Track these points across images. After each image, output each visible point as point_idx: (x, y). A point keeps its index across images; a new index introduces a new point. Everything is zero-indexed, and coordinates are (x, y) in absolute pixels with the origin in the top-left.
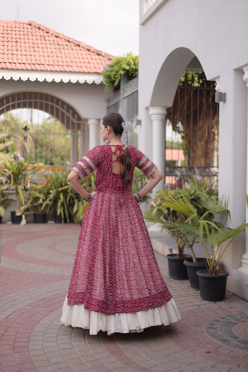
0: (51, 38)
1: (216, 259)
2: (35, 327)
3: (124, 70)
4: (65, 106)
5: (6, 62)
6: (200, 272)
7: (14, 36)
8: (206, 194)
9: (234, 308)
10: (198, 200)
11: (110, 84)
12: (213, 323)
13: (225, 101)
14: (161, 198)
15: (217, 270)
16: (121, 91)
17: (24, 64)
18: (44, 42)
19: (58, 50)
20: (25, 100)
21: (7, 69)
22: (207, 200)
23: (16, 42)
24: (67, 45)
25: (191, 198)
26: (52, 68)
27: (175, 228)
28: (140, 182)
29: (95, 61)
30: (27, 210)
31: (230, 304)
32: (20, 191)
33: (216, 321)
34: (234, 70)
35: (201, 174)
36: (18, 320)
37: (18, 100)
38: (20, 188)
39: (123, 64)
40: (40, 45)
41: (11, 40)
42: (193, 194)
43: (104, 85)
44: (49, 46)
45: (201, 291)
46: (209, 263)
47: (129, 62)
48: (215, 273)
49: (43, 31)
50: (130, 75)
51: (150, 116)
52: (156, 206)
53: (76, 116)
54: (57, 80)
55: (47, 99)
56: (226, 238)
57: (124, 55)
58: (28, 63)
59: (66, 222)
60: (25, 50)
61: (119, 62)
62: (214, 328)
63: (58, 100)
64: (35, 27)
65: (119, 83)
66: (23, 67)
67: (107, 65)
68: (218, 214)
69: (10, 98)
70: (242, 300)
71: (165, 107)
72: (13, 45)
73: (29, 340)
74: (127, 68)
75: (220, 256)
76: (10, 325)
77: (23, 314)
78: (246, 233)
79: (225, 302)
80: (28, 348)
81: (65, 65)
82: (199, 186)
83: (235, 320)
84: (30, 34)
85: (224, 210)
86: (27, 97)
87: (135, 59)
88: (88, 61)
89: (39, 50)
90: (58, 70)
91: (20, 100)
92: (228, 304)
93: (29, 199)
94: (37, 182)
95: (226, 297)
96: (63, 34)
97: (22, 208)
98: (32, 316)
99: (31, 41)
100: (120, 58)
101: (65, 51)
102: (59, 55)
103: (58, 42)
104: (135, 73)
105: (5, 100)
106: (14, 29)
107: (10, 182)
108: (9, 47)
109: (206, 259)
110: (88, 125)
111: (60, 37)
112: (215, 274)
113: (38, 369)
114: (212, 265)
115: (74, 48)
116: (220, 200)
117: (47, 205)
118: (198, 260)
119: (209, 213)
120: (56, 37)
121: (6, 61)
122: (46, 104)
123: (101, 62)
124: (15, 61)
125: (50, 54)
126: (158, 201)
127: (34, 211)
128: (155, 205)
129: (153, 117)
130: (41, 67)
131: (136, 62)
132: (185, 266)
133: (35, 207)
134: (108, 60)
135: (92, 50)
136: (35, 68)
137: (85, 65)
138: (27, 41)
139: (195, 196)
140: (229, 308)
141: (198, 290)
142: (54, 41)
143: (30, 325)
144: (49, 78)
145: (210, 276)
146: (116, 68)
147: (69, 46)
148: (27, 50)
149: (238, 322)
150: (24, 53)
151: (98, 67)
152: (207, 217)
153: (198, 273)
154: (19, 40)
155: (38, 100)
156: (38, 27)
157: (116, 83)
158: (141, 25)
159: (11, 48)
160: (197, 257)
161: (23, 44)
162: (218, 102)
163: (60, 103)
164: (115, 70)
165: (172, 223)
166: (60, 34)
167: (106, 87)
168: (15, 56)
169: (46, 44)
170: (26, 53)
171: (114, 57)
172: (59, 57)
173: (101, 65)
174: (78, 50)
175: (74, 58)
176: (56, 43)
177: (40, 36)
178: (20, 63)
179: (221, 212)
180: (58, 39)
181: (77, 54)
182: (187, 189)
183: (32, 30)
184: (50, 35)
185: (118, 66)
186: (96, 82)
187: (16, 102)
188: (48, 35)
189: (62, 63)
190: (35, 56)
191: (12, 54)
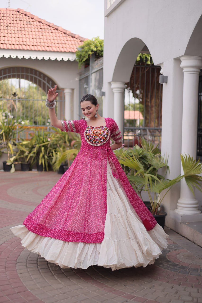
0: (35, 23)
1: (158, 202)
2: (21, 252)
3: (92, 51)
4: (46, 78)
7: (5, 21)
8: (151, 154)
9: (170, 239)
10: (145, 158)
13: (167, 83)
15: (159, 211)
16: (90, 68)
17: (14, 44)
18: (30, 26)
19: (40, 33)
20: (15, 74)
22: (153, 158)
23: (7, 26)
24: (48, 29)
25: (139, 157)
26: (36, 48)
29: (70, 42)
30: (16, 160)
32: (10, 146)
34: (174, 59)
36: (8, 247)
37: (8, 73)
38: (10, 143)
39: (92, 46)
40: (26, 29)
41: (3, 24)
42: (141, 153)
43: (77, 62)
44: (33, 30)
47: (96, 44)
49: (28, 17)
50: (97, 54)
51: (112, 89)
54: (40, 58)
55: (31, 73)
56: (165, 187)
57: (92, 39)
58: (16, 44)
59: (46, 170)
60: (14, 33)
61: (88, 44)
63: (40, 74)
64: (22, 13)
66: (13, 47)
67: (80, 47)
68: (161, 168)
69: (3, 71)
70: (177, 234)
71: (123, 82)
72: (5, 28)
73: (16, 262)
74: (95, 49)
75: (161, 200)
76: (3, 251)
77: (12, 243)
78: (180, 183)
80: (16, 268)
81: (46, 46)
82: (147, 146)
83: (169, 249)
84: (18, 19)
85: (164, 165)
86: (16, 71)
87: (101, 43)
88: (65, 42)
89: (25, 33)
90: (41, 50)
91: (10, 73)
93: (17, 152)
94: (23, 138)
96: (45, 20)
97: (12, 159)
98: (19, 245)
99: (19, 26)
101: (46, 34)
102: (41, 37)
103: (41, 27)
104: (101, 53)
106: (6, 15)
107: (3, 139)
108: (1, 30)
109: (150, 202)
110: (64, 93)
111: (42, 22)
112: (157, 214)
113: (23, 283)
114: (154, 207)
115: (53, 31)
116: (162, 157)
117: (31, 157)
119: (153, 168)
120: (39, 22)
122: (31, 76)
123: (75, 43)
124: (6, 42)
125: (34, 37)
127: (21, 162)
129: (114, 90)
130: (27, 47)
131: (102, 45)
133: (22, 158)
135: (68, 33)
136: (22, 48)
137: (62, 46)
138: (16, 25)
139: (142, 155)
142: (37, 25)
143: (17, 251)
144: (34, 56)
146: (86, 49)
147: (49, 30)
148: (16, 33)
149: (171, 250)
150: (13, 35)
151: (72, 47)
152: (152, 171)
154: (9, 25)
155: (24, 74)
156: (25, 13)
158: (106, 17)
159: (3, 31)
161: (13, 28)
162: (161, 83)
163: (42, 75)
164: (85, 51)
166: (42, 20)
167: (79, 64)
168: (6, 38)
169: (31, 28)
170: (15, 36)
171: (85, 39)
172: (41, 38)
173: (74, 46)
174: (57, 33)
175: (54, 40)
176: (39, 27)
177: (26, 21)
178: (10, 44)
179: (163, 167)
180: (40, 24)
181: (56, 36)
182: (137, 149)
183: (20, 16)
184: (34, 21)
185: (88, 47)
186: (70, 59)
187: (7, 75)
188: (33, 20)
189: (44, 44)
190: (22, 38)
191: (4, 36)
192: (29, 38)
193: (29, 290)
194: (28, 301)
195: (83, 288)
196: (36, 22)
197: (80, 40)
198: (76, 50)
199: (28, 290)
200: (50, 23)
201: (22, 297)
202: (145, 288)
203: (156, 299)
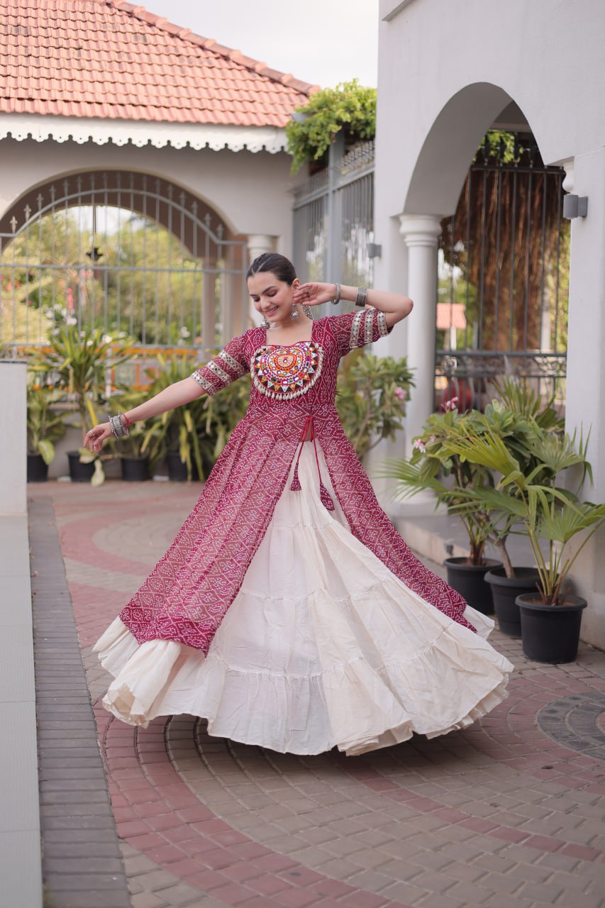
0: (160, 40)
1: (559, 571)
3: (339, 122)
4: (195, 206)
5: (57, 98)
6: (522, 599)
7: (72, 34)
8: (536, 425)
9: (598, 677)
10: (521, 439)
11: (303, 155)
12: (554, 708)
13: (584, 217)
14: (437, 434)
15: (560, 595)
16: (331, 173)
17: (100, 104)
18: (144, 49)
19: (178, 71)
20: (101, 191)
21: (61, 116)
22: (541, 439)
23: (76, 49)
24: (198, 57)
25: (505, 435)
26: (166, 115)
27: (466, 502)
28: (380, 391)
29: (265, 96)
30: (106, 449)
31: (589, 669)
32: (90, 406)
33: (561, 704)
35: (517, 373)
37: (82, 190)
38: (90, 397)
39: (338, 109)
40: (135, 57)
41: (64, 43)
42: (510, 425)
43: (291, 157)
44: (156, 59)
45: (523, 642)
46: (545, 580)
47: (350, 103)
48: (557, 600)
49: (139, 20)
50: (352, 133)
51: (403, 236)
52: (425, 452)
53: (220, 228)
54: (178, 143)
55: (151, 188)
56: (582, 524)
57: (337, 87)
58: (107, 103)
59: (196, 478)
60: (101, 70)
61: (326, 104)
62: (555, 719)
63: (178, 191)
64: (119, 10)
65: (326, 153)
66: (98, 110)
67: (298, 111)
68: (565, 470)
69: (66, 184)
71: (437, 216)
72: (71, 55)
74: (346, 117)
75: (569, 564)
79: (578, 664)
81: (196, 108)
82: (520, 403)
83: (602, 703)
84: (110, 28)
85: (577, 461)
86: (105, 183)
87: (363, 98)
88: (251, 96)
89: (132, 68)
90: (181, 119)
91: (89, 189)
92: (585, 668)
94: (127, 384)
95: (578, 653)
99: (113, 47)
100: (329, 92)
101: (194, 73)
102: (181, 81)
103: (177, 50)
104: (363, 130)
105: (53, 190)
106: (72, 16)
107: (67, 385)
108: (61, 60)
109: (536, 570)
110: (248, 250)
111: (181, 37)
112: (557, 604)
114: (550, 584)
115: (215, 63)
116: (569, 437)
118: (517, 571)
119: (544, 469)
120: (172, 36)
121: (57, 96)
122: (149, 198)
123: (281, 99)
124: (79, 97)
125: (160, 80)
126: (429, 439)
127: (123, 453)
128: (422, 449)
129: (409, 239)
130: (139, 113)
131: (368, 104)
132: (488, 584)
133: (126, 442)
134: (297, 95)
135: (258, 68)
136: (127, 114)
137: (244, 107)
138: (104, 46)
139: (514, 431)
140: (588, 677)
141: (515, 639)
142: (166, 46)
144: (159, 138)
145: (544, 608)
146: (320, 118)
147: (202, 59)
148: (104, 68)
150: (98, 76)
151: (274, 112)
152: (540, 478)
153: (518, 601)
154: (84, 45)
155: (131, 191)
156: (128, 10)
157: (320, 153)
158: (384, 20)
159: (66, 64)
160: (515, 564)
161: (94, 55)
162: (569, 216)
163: (182, 196)
164: (318, 123)
165: (461, 488)
166: (181, 29)
167: (295, 162)
168: (77, 85)
169: (148, 54)
170: (103, 77)
171: (311, 87)
172: (180, 86)
173: (280, 108)
174: (226, 68)
175: (218, 89)
176: (172, 50)
177: (133, 33)
178: (89, 103)
179: (571, 466)
180: (175, 43)
181: (224, 80)
182: (496, 413)
183: (114, 19)
184: (156, 33)
185: (325, 112)
186: (269, 149)
187: (80, 194)
188: (154, 31)
189: (188, 101)
190: (124, 84)
191: (71, 78)
192: (145, 85)
193: (220, 817)
194: (222, 847)
195: (372, 810)
196: (163, 36)
197: (296, 90)
198: (286, 120)
199: (214, 816)
200: (206, 40)
201: (202, 834)
202: (552, 812)
203: (588, 843)
